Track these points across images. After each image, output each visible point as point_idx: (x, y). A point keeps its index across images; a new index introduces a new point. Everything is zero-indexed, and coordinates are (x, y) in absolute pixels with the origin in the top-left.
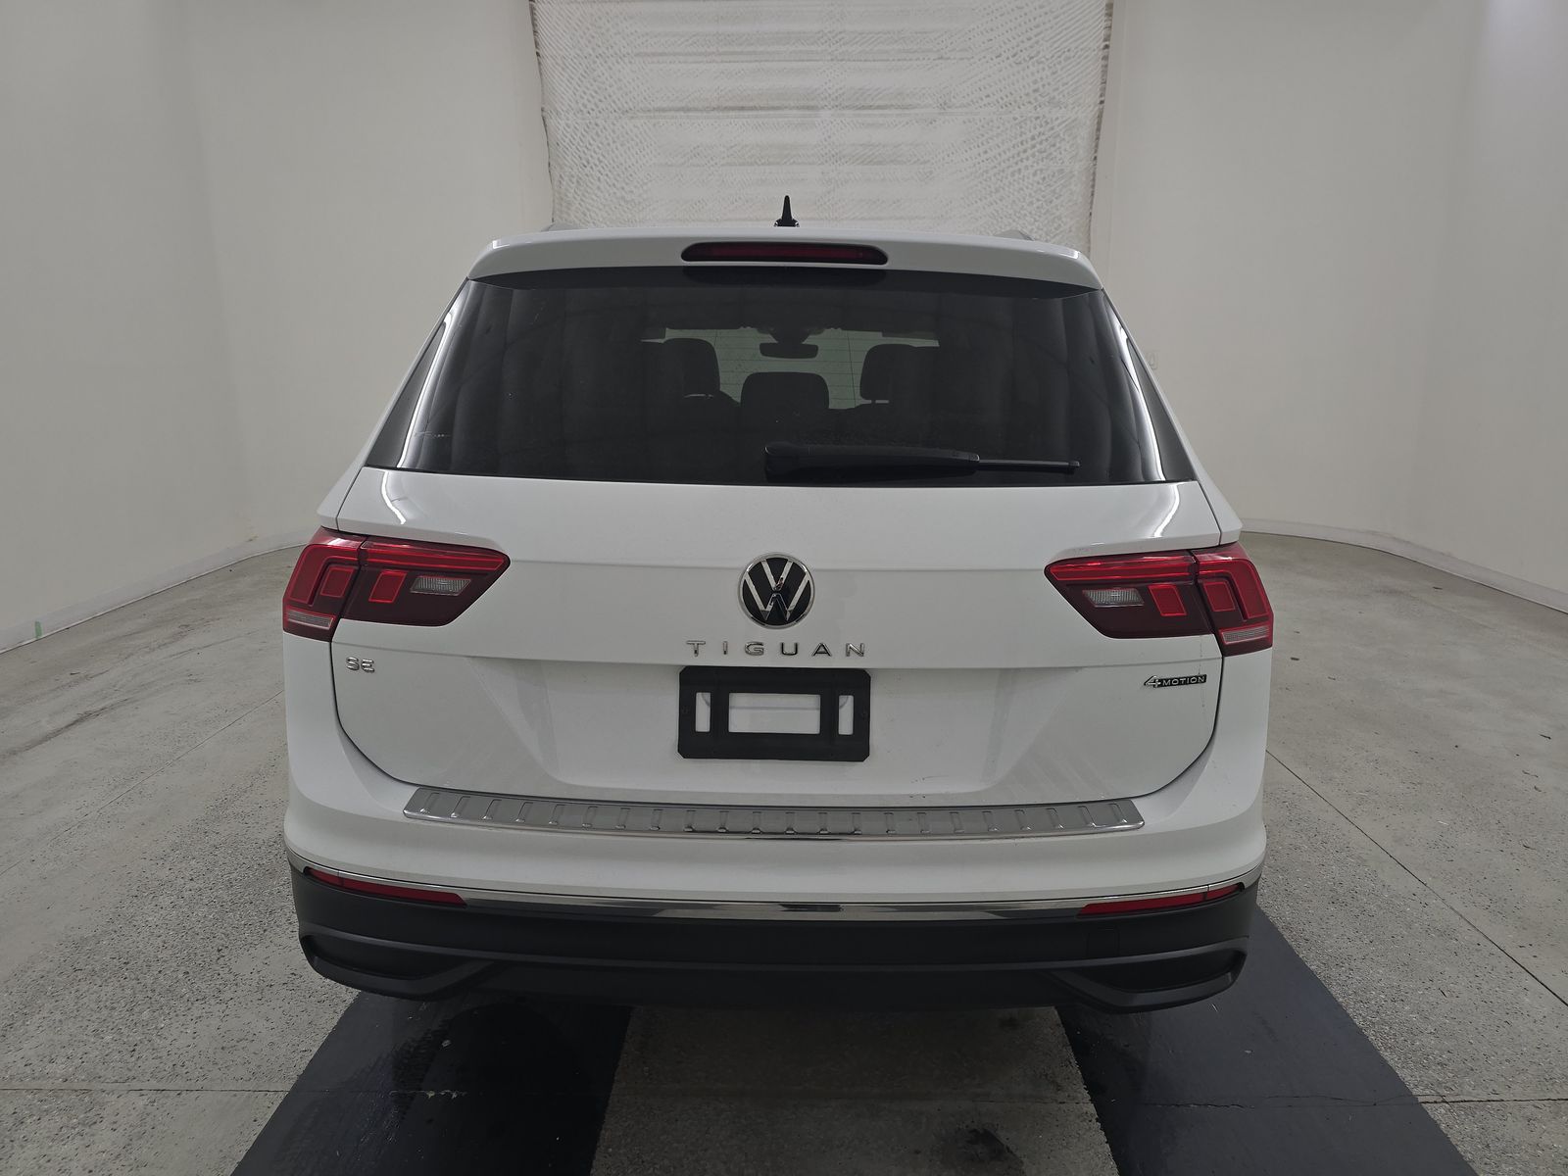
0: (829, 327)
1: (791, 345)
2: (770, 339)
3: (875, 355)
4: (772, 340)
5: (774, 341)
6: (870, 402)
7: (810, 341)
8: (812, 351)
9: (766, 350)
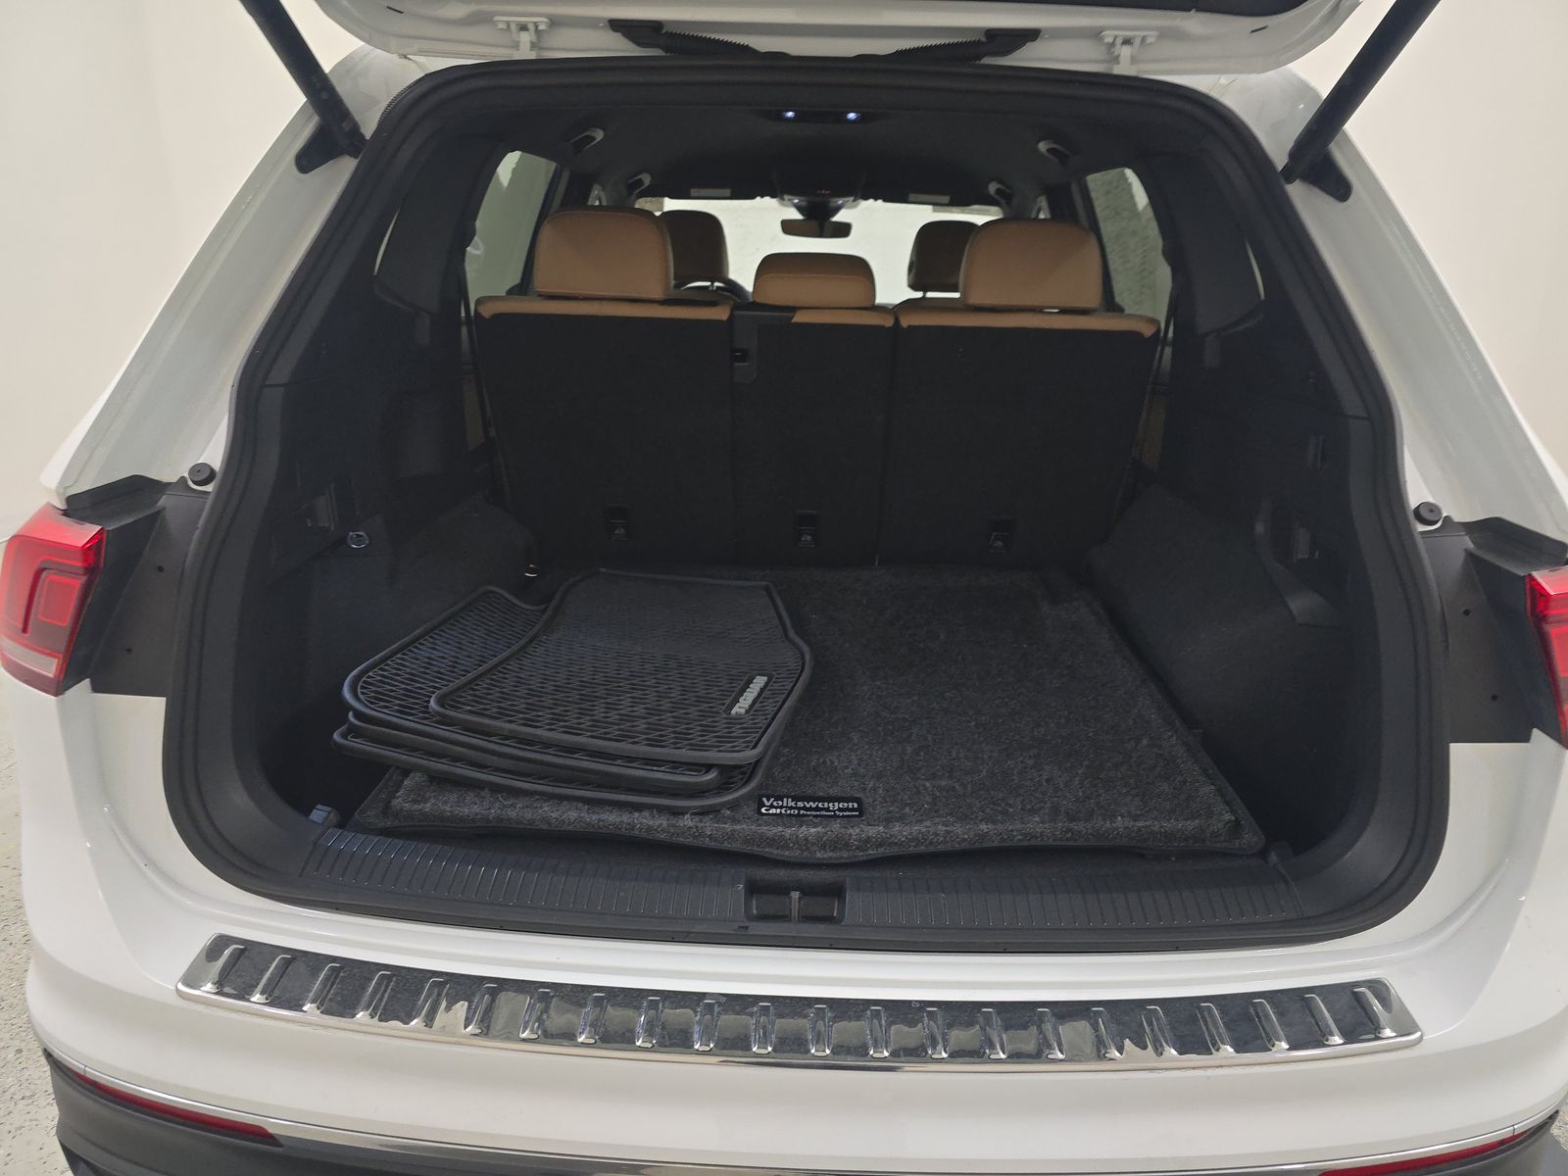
0: (866, 198)
1: (818, 220)
2: (794, 215)
3: (928, 236)
4: (797, 216)
5: (799, 217)
6: (919, 295)
7: (841, 217)
8: (843, 230)
9: (789, 227)
